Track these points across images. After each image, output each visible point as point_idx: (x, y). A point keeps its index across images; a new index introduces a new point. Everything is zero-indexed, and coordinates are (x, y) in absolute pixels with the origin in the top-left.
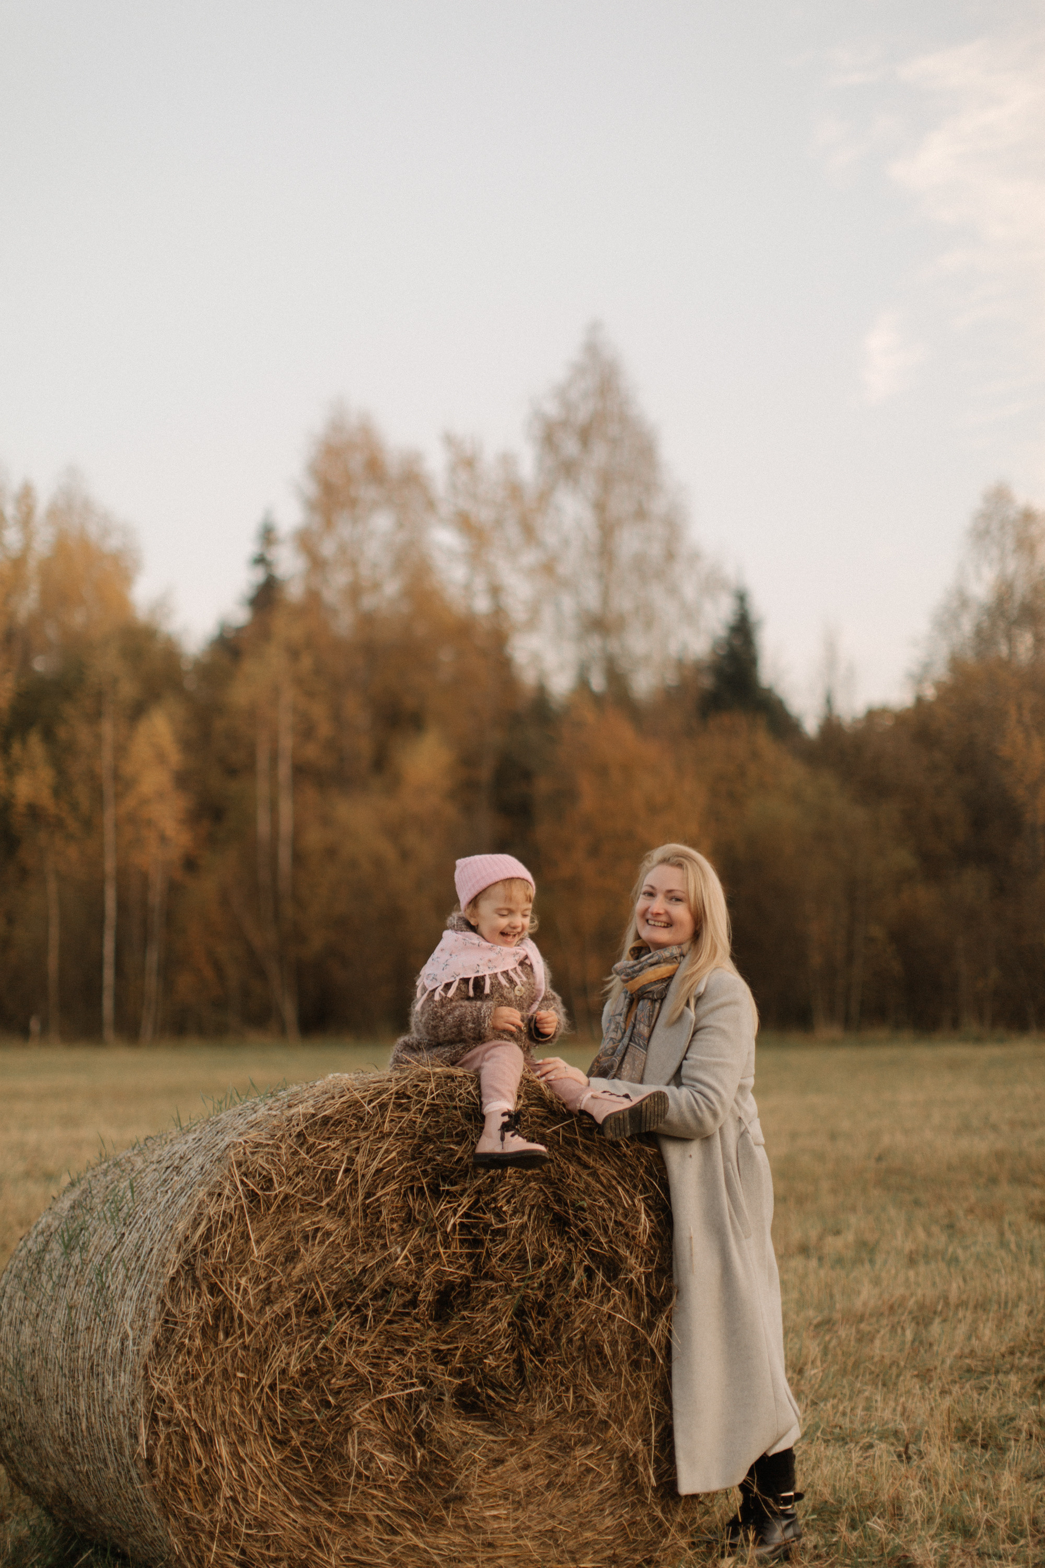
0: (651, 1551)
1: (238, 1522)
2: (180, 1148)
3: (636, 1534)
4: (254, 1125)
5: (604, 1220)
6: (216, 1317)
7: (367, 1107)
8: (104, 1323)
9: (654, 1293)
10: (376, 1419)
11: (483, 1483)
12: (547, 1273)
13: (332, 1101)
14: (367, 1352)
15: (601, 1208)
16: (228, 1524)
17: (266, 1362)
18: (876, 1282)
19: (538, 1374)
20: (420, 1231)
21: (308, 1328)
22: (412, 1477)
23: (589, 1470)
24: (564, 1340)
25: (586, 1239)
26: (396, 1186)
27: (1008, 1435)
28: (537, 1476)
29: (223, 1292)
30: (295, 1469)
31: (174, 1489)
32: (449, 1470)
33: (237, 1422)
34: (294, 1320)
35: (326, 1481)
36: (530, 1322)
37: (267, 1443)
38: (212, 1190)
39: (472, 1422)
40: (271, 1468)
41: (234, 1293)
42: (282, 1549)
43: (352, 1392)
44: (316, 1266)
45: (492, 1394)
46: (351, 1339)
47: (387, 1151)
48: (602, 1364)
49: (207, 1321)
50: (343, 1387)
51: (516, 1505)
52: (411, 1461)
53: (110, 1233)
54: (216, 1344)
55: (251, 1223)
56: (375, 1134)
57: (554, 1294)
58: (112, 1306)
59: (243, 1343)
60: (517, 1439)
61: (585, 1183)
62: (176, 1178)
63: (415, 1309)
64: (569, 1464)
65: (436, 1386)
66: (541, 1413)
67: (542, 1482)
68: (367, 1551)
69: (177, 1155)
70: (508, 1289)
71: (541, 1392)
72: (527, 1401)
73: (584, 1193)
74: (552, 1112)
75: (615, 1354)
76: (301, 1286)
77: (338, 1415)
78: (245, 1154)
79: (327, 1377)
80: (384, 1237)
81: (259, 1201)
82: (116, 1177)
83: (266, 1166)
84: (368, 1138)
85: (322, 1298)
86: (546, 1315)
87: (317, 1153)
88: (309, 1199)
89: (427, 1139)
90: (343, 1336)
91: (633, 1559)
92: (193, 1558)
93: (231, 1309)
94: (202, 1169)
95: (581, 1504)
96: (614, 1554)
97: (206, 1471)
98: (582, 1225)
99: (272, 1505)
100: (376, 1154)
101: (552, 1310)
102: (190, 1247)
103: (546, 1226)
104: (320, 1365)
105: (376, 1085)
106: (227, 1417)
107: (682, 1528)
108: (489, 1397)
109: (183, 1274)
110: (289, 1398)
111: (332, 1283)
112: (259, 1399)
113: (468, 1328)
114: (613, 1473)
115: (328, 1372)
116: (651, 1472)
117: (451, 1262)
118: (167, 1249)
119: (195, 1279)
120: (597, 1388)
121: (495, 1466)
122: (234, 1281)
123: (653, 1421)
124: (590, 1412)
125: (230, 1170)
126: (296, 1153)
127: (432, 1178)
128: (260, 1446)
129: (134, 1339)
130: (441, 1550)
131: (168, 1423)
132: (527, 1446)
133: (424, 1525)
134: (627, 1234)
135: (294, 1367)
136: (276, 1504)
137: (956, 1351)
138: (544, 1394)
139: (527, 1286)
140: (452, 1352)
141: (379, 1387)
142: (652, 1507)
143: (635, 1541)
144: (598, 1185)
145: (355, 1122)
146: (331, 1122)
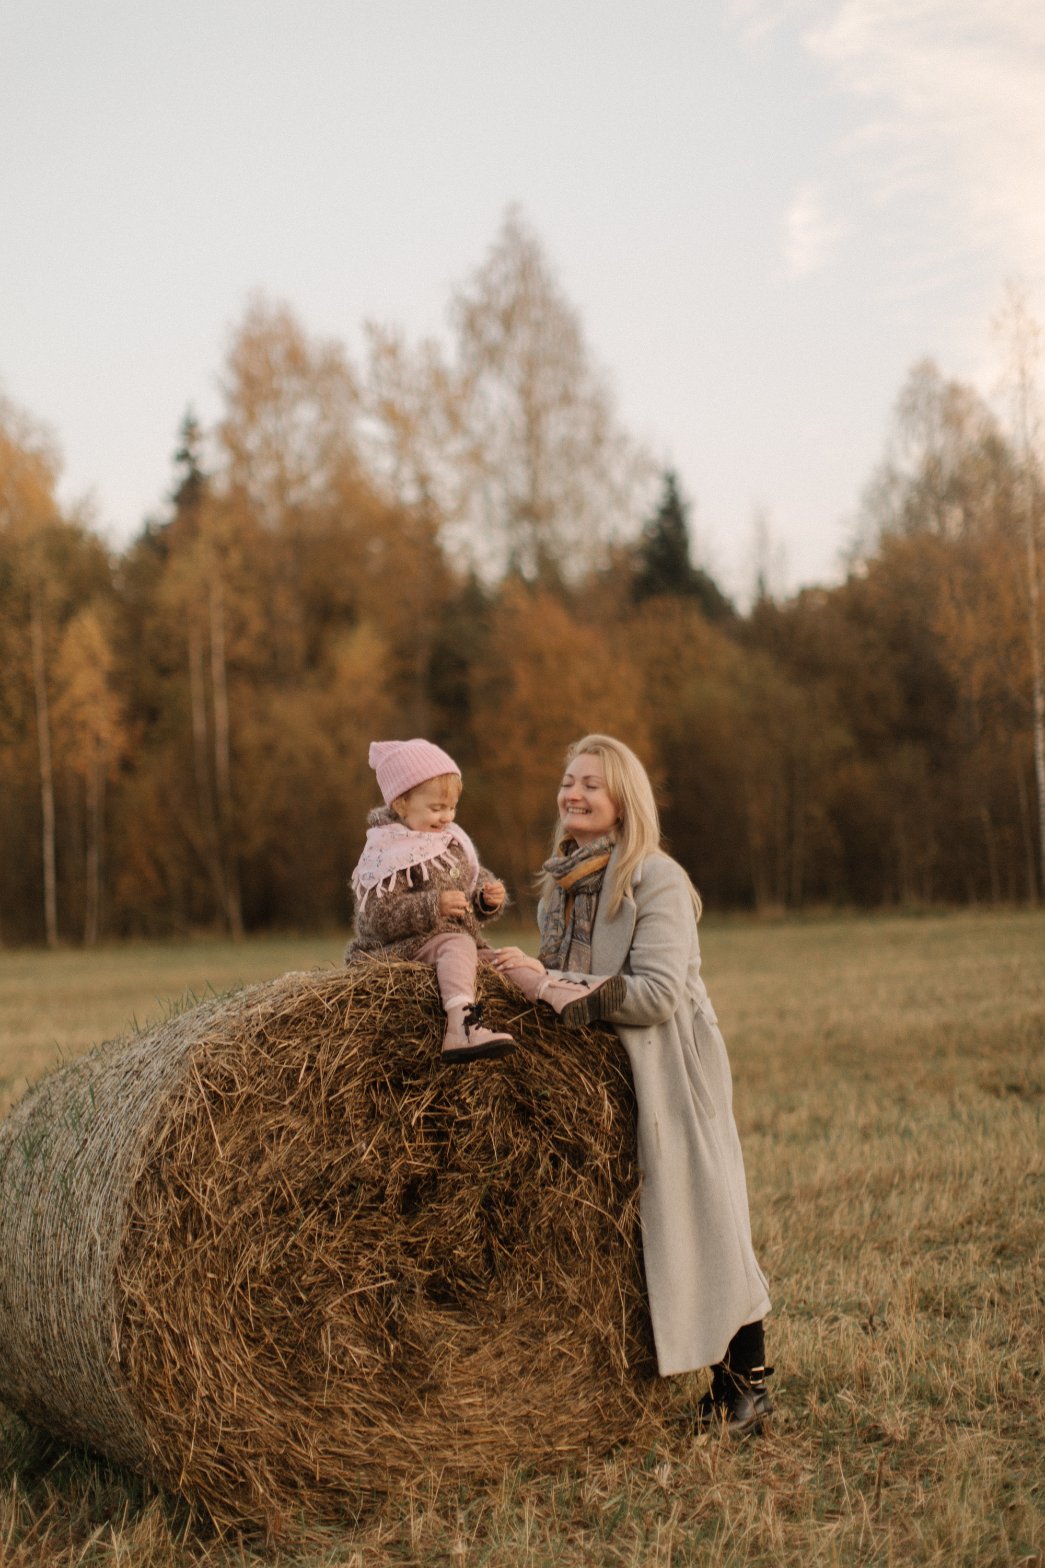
0: (625, 1432)
1: (215, 1420)
2: (139, 1052)
3: (610, 1416)
4: (212, 1027)
5: (568, 1108)
6: (184, 1220)
7: (326, 1005)
8: (71, 1229)
9: (620, 1178)
10: (348, 1313)
11: (457, 1372)
12: (513, 1163)
13: (290, 1000)
14: (337, 1247)
15: (565, 1097)
16: (205, 1423)
17: (235, 1262)
18: (832, 1156)
19: (507, 1263)
20: (384, 1126)
21: (276, 1226)
22: (386, 1369)
23: (562, 1355)
24: (532, 1228)
25: (550, 1128)
26: (359, 1082)
27: (969, 1303)
28: (510, 1363)
29: (189, 1194)
30: (269, 1366)
31: (149, 1391)
32: (423, 1361)
33: (209, 1321)
34: (262, 1219)
35: (302, 1377)
36: (498, 1212)
37: (240, 1342)
38: (174, 1093)
39: (444, 1313)
40: (246, 1366)
41: (201, 1195)
42: (260, 1445)
43: (322, 1288)
44: (282, 1164)
45: (463, 1284)
46: (319, 1235)
47: (348, 1048)
48: (571, 1250)
49: (175, 1224)
50: (314, 1284)
51: (490, 1393)
52: (385, 1353)
53: (72, 1139)
54: (185, 1246)
55: (215, 1124)
56: (335, 1031)
57: (520, 1183)
58: (78, 1212)
59: (212, 1243)
60: (490, 1327)
61: (547, 1072)
62: (136, 1082)
63: (382, 1203)
64: (541, 1350)
65: (407, 1278)
66: (511, 1301)
67: (515, 1369)
68: (345, 1444)
69: (136, 1059)
70: (474, 1180)
71: (511, 1281)
72: (498, 1290)
73: (547, 1082)
74: (512, 1002)
75: (583, 1239)
76: (268, 1185)
77: (310, 1311)
78: (205, 1056)
79: (297, 1275)
80: (348, 1134)
81: (222, 1103)
82: (75, 1083)
83: (228, 1067)
84: (328, 1035)
85: (289, 1196)
86: (513, 1204)
87: (278, 1052)
88: (272, 1098)
89: (388, 1034)
90: (312, 1233)
91: (608, 1440)
92: (172, 1458)
93: (199, 1211)
94: (162, 1072)
95: (555, 1388)
96: (589, 1436)
97: (181, 1371)
98: (546, 1114)
99: (248, 1402)
100: (338, 1050)
101: (518, 1199)
102: (155, 1151)
103: (510, 1116)
104: (289, 1263)
105: (334, 982)
106: (199, 1317)
107: (656, 1408)
108: (459, 1287)
109: (148, 1177)
110: (261, 1297)
111: (298, 1181)
112: (230, 1299)
113: (437, 1220)
114: (585, 1357)
115: (298, 1269)
116: (623, 1355)
117: (415, 1156)
118: (131, 1153)
119: (161, 1182)
120: (567, 1274)
121: (468, 1355)
122: (201, 1183)
123: (623, 1304)
124: (560, 1298)
125: (191, 1073)
126: (256, 1053)
127: (395, 1073)
128: (233, 1345)
129: (102, 1244)
130: (418, 1439)
131: (140, 1326)
132: (499, 1334)
133: (400, 1416)
134: (591, 1121)
135: (264, 1266)
136: (252, 1401)
137: (915, 1222)
138: (514, 1282)
139: (494, 1176)
140: (421, 1245)
141: (350, 1282)
142: (625, 1389)
143: (609, 1422)
144: (560, 1074)
145: (315, 1020)
146: (291, 1021)
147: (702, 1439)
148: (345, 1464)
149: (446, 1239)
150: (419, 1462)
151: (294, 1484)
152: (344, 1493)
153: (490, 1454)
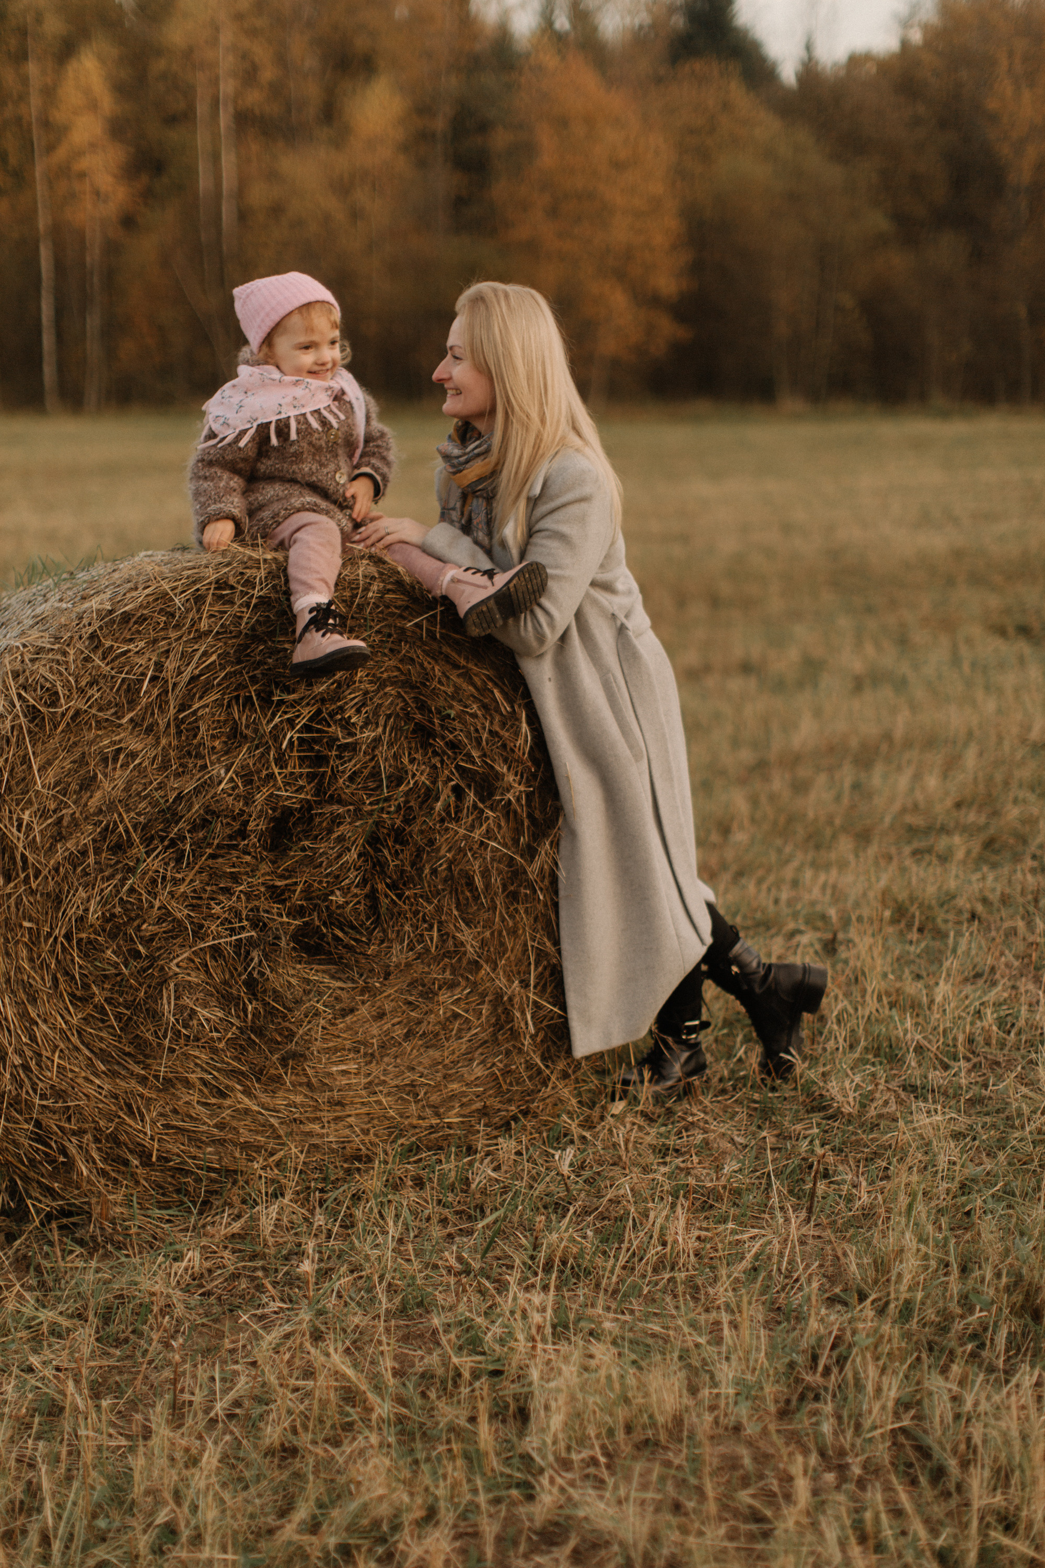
0: (527, 1102)
1: (31, 1092)
3: (511, 1084)
4: (41, 621)
5: (477, 731)
7: (177, 601)
9: (537, 814)
10: (197, 969)
11: (329, 1036)
12: (407, 794)
13: (134, 594)
14: (185, 892)
15: (474, 716)
16: (18, 1095)
17: (59, 908)
18: (818, 713)
19: (395, 910)
20: (249, 748)
21: (111, 866)
22: (241, 1033)
23: (456, 1016)
24: (427, 871)
25: (455, 753)
26: (218, 696)
27: (946, 916)
28: (393, 1025)
30: (100, 1029)
32: (287, 1024)
33: (26, 978)
34: (91, 860)
35: (139, 1043)
36: (386, 852)
37: (64, 1001)
39: (316, 967)
40: (70, 1029)
41: (14, 830)
42: (85, 1120)
43: (166, 939)
44: (118, 793)
45: (340, 934)
46: (164, 878)
47: (205, 654)
48: (473, 897)
50: (156, 934)
51: (368, 1059)
52: (242, 1014)
55: (32, 746)
56: (190, 633)
57: (414, 818)
59: (29, 888)
60: (370, 985)
61: (455, 686)
63: (244, 839)
64: (431, 1011)
65: (271, 929)
66: (398, 955)
67: (399, 1032)
68: (191, 1117)
70: (358, 813)
71: (398, 932)
72: (382, 942)
73: (453, 698)
74: (415, 600)
75: (487, 886)
76: (101, 818)
77: (150, 966)
78: (23, 662)
79: (136, 924)
80: (203, 757)
81: (43, 718)
83: (50, 676)
84: (180, 637)
85: (127, 831)
86: (404, 843)
87: (117, 657)
88: (107, 715)
89: (254, 637)
90: (154, 875)
91: (507, 1111)
93: (13, 848)
95: (446, 1054)
96: (485, 1107)
98: (451, 736)
99: (72, 1071)
100: (192, 657)
101: (411, 836)
103: (406, 738)
104: (126, 910)
105: (190, 572)
106: (12, 973)
107: (565, 1076)
108: (336, 938)
110: (89, 949)
111: (139, 814)
112: (52, 952)
113: (310, 860)
114: (483, 1019)
115: (138, 916)
116: (529, 1017)
117: (289, 784)
120: (467, 924)
121: (343, 1016)
122: (15, 817)
123: (532, 960)
124: (457, 951)
125: (4, 682)
126: (88, 659)
127: (263, 685)
128: (55, 1004)
132: (381, 993)
133: (257, 1085)
134: (504, 746)
135: (94, 915)
136: (77, 1070)
137: (898, 804)
138: (401, 934)
139: (382, 810)
140: (290, 889)
141: (199, 932)
142: (528, 1054)
143: (509, 1091)
144: (470, 688)
145: (164, 619)
146: (133, 620)
147: (619, 1107)
148: (190, 1140)
149: (320, 882)
150: (279, 1137)
151: (126, 1163)
152: (188, 1173)
153: (366, 1127)
